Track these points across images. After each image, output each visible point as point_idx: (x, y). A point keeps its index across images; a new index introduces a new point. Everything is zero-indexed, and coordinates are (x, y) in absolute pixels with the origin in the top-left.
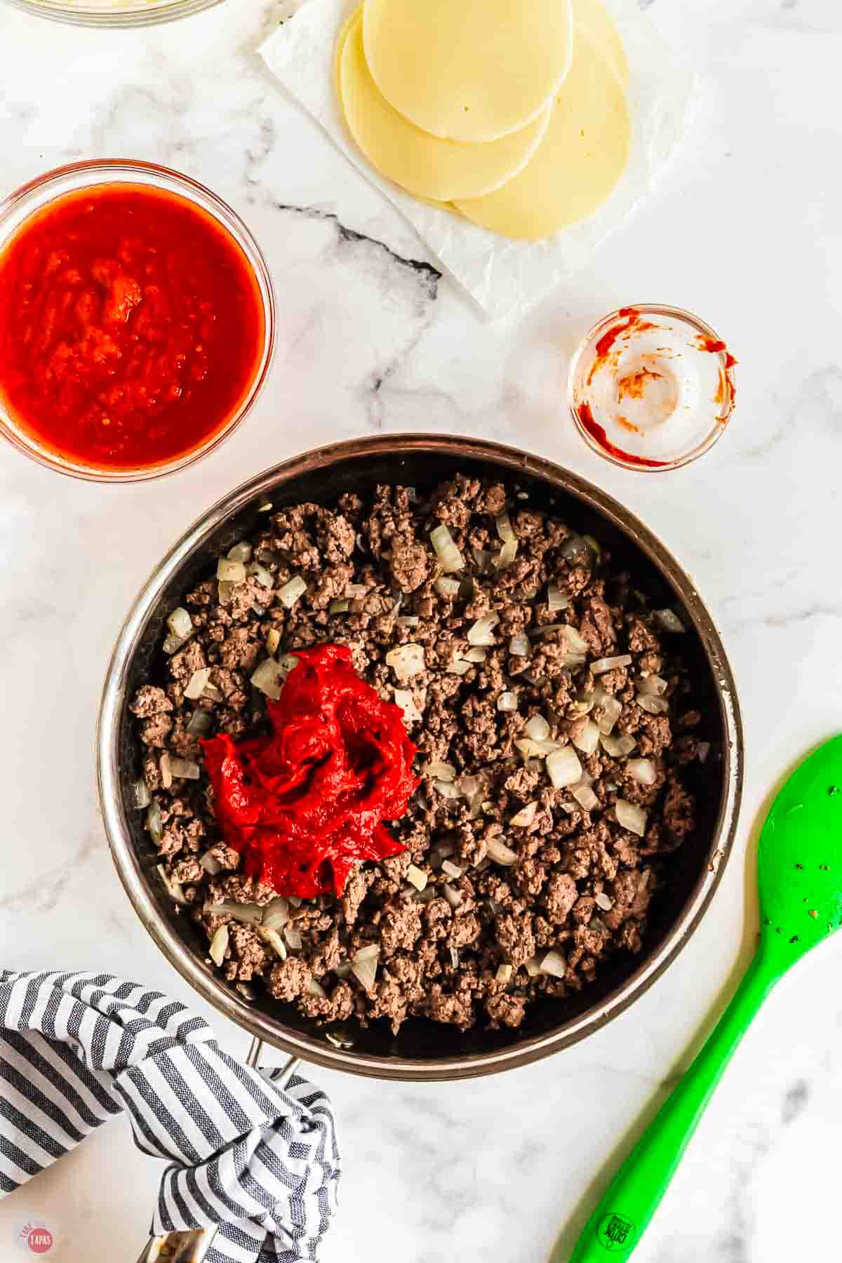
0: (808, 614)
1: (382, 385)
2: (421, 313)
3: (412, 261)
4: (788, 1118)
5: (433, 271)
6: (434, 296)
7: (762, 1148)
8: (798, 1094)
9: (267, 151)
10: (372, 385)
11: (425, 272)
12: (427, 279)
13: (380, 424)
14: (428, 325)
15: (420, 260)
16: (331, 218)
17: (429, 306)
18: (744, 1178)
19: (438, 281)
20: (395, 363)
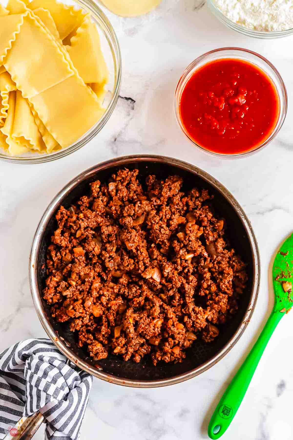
0: (271, 210)
1: (117, 140)
2: (129, 115)
3: (125, 98)
4: (279, 395)
5: (132, 100)
6: (133, 109)
7: (269, 407)
8: (282, 386)
10: (113, 140)
11: (130, 101)
12: (131, 103)
13: (116, 153)
14: (131, 119)
15: (128, 97)
17: (132, 112)
18: (264, 418)
19: (134, 103)
20: (121, 132)
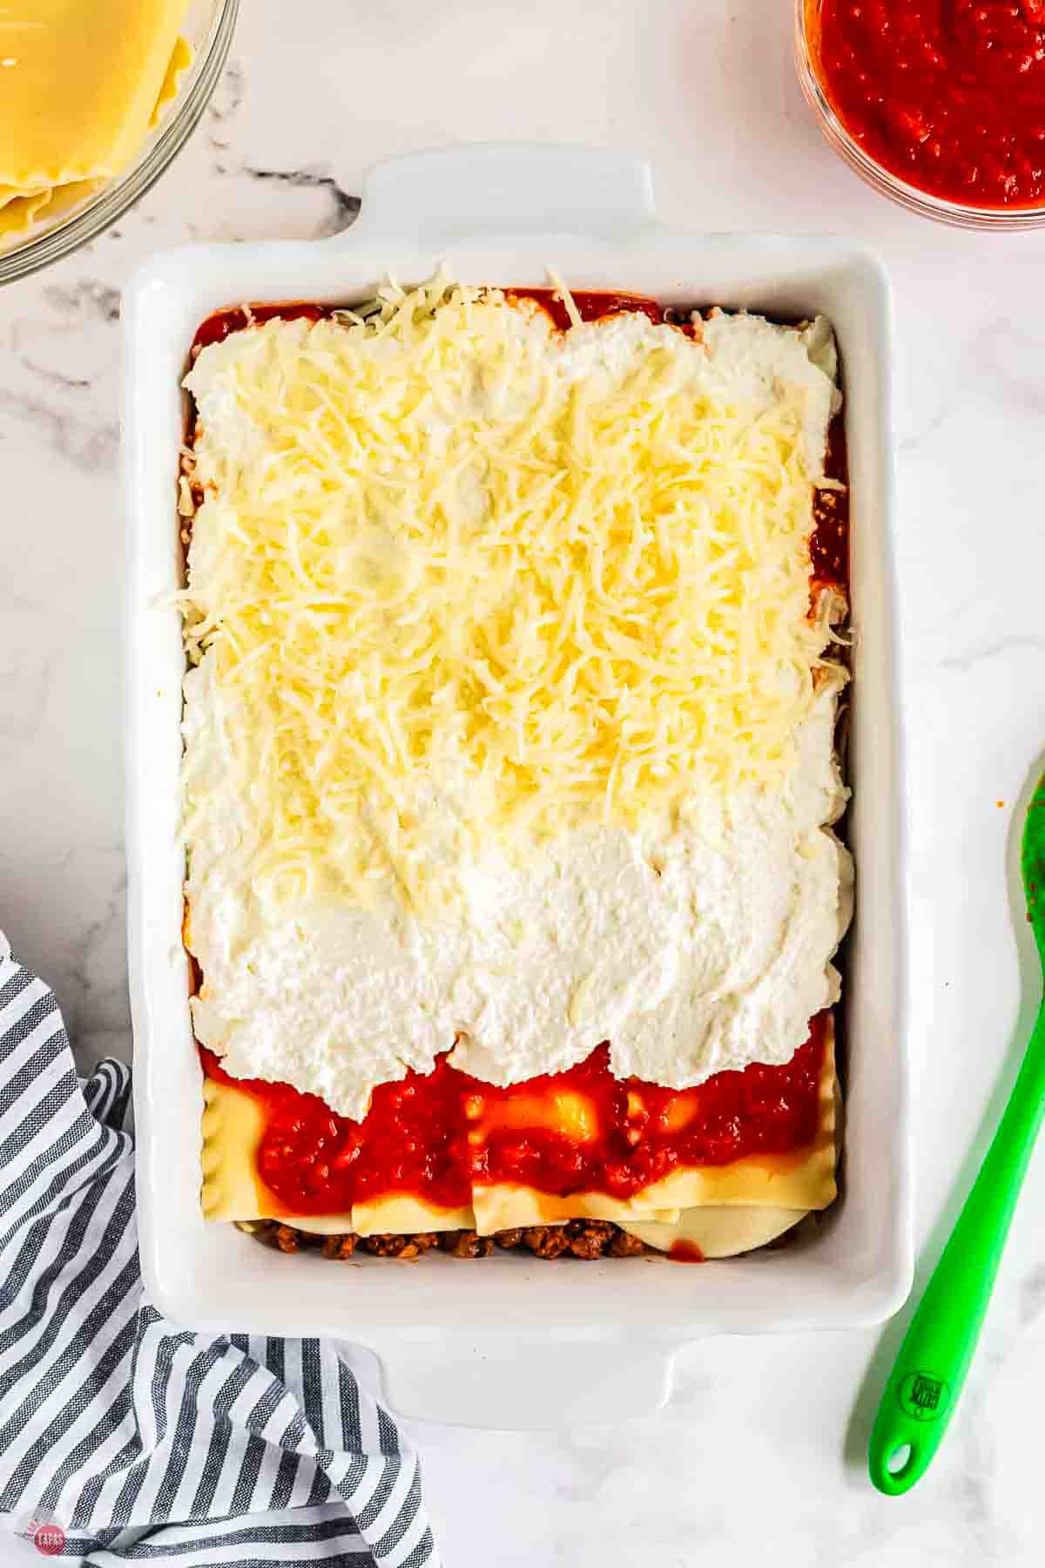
9: (235, 103)
16: (326, 184)
